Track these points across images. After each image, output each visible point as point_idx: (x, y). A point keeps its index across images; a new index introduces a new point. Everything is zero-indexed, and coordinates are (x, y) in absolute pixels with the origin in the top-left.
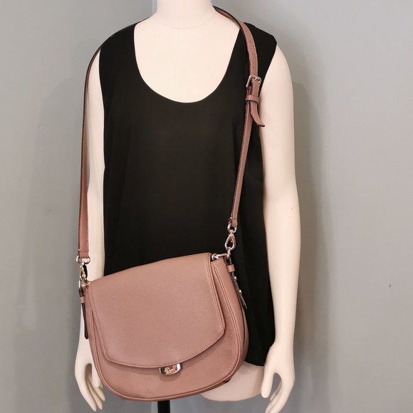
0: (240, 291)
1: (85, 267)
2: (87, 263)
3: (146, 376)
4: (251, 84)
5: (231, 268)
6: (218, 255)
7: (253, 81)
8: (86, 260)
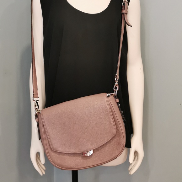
0: (122, 112)
1: (37, 102)
2: (38, 101)
3: (74, 157)
4: (124, 4)
5: (118, 100)
6: (111, 94)
7: (125, 2)
8: (37, 99)
